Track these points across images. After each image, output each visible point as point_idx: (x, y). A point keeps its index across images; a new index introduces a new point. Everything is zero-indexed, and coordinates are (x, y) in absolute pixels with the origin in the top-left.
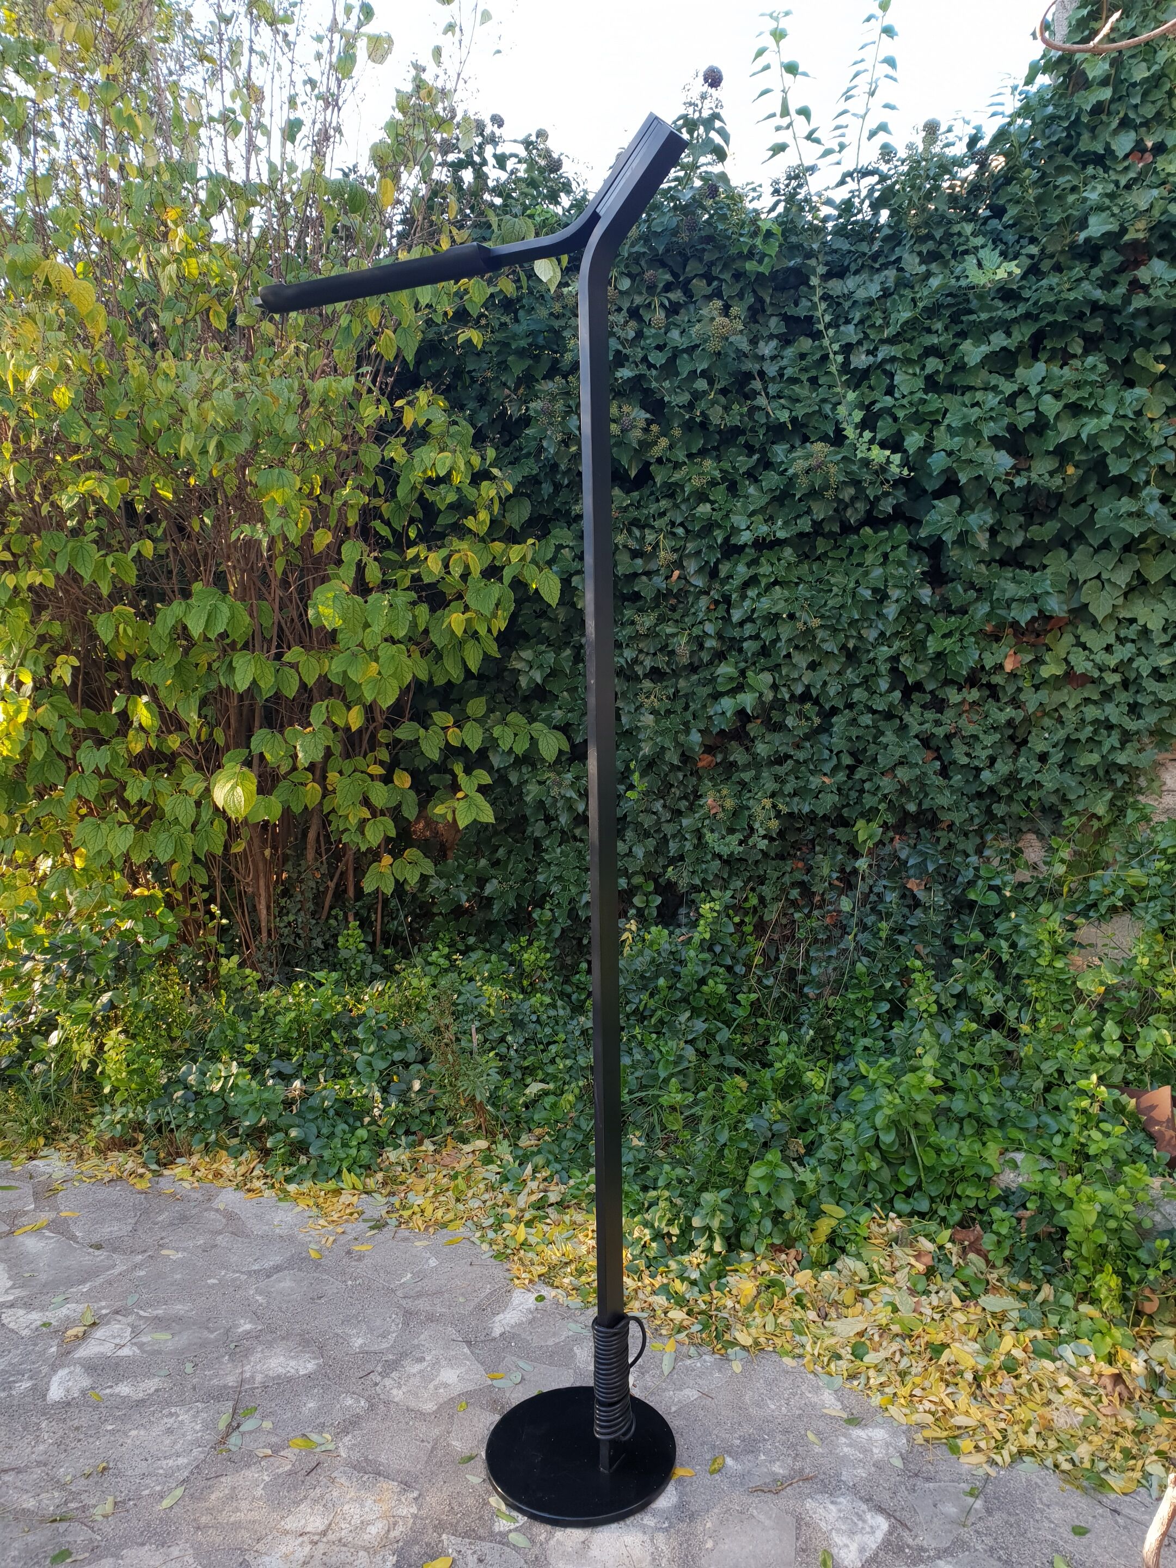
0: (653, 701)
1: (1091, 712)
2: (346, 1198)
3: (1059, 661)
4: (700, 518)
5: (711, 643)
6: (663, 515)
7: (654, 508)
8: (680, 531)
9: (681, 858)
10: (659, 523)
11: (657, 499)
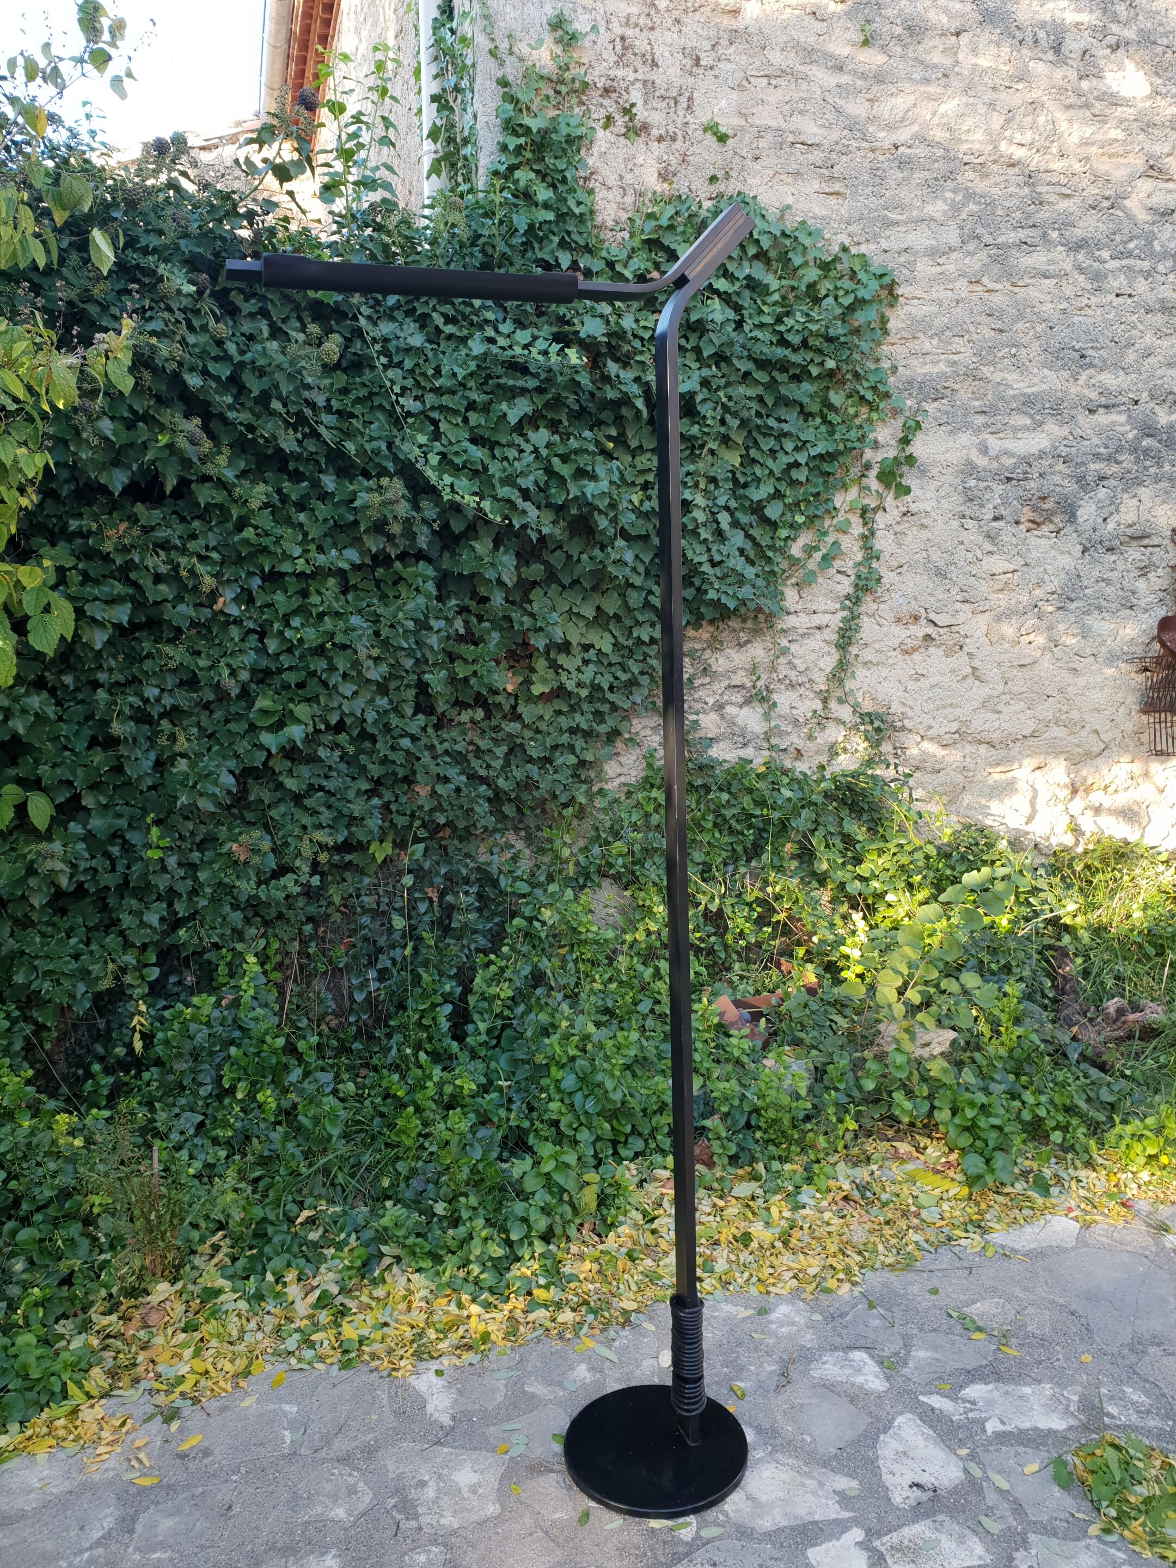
0: (181, 745)
2: (88, 1415)
3: (544, 681)
4: (246, 542)
5: (244, 676)
6: (193, 537)
7: (180, 529)
8: (215, 555)
9: (192, 917)
10: (191, 546)
11: (183, 520)
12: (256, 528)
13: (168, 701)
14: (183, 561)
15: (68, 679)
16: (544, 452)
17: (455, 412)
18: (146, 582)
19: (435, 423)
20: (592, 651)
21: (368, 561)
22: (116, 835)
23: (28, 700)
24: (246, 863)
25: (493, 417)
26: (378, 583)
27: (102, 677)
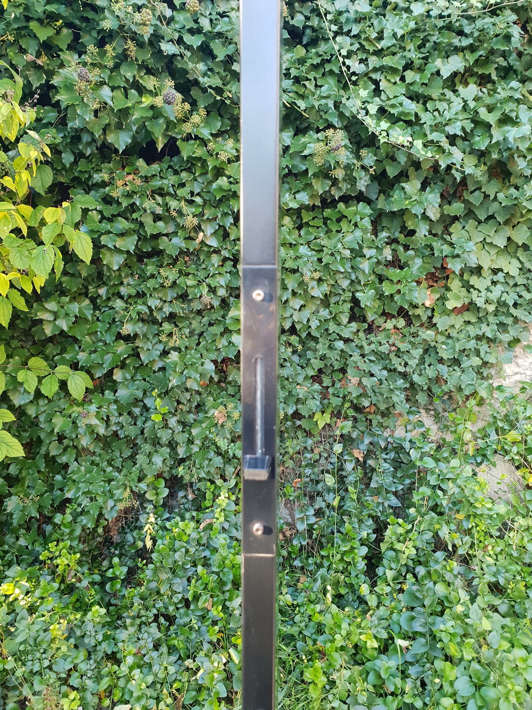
0: (175, 341)
1: (472, 331)
3: (457, 298)
4: (221, 189)
5: (222, 292)
6: (182, 185)
7: (172, 179)
8: (198, 200)
9: (189, 458)
10: (181, 192)
11: (176, 173)
12: (229, 177)
13: (167, 309)
14: (173, 204)
15: (102, 291)
16: (472, 104)
17: (394, 70)
18: (148, 220)
19: (376, 83)
20: (500, 274)
21: (318, 203)
22: (137, 401)
23: (71, 306)
24: (222, 425)
25: (428, 74)
26: (325, 220)
27: (123, 290)
